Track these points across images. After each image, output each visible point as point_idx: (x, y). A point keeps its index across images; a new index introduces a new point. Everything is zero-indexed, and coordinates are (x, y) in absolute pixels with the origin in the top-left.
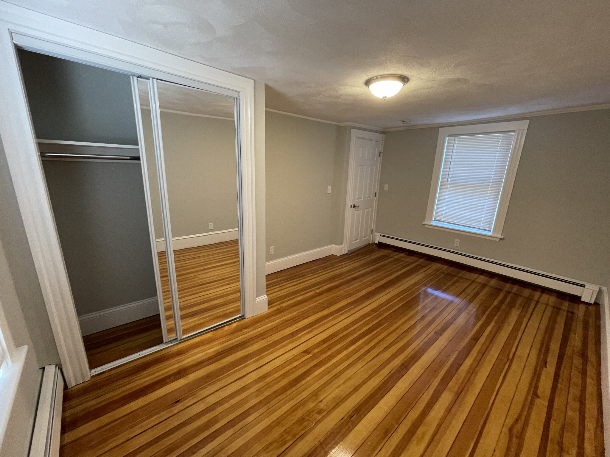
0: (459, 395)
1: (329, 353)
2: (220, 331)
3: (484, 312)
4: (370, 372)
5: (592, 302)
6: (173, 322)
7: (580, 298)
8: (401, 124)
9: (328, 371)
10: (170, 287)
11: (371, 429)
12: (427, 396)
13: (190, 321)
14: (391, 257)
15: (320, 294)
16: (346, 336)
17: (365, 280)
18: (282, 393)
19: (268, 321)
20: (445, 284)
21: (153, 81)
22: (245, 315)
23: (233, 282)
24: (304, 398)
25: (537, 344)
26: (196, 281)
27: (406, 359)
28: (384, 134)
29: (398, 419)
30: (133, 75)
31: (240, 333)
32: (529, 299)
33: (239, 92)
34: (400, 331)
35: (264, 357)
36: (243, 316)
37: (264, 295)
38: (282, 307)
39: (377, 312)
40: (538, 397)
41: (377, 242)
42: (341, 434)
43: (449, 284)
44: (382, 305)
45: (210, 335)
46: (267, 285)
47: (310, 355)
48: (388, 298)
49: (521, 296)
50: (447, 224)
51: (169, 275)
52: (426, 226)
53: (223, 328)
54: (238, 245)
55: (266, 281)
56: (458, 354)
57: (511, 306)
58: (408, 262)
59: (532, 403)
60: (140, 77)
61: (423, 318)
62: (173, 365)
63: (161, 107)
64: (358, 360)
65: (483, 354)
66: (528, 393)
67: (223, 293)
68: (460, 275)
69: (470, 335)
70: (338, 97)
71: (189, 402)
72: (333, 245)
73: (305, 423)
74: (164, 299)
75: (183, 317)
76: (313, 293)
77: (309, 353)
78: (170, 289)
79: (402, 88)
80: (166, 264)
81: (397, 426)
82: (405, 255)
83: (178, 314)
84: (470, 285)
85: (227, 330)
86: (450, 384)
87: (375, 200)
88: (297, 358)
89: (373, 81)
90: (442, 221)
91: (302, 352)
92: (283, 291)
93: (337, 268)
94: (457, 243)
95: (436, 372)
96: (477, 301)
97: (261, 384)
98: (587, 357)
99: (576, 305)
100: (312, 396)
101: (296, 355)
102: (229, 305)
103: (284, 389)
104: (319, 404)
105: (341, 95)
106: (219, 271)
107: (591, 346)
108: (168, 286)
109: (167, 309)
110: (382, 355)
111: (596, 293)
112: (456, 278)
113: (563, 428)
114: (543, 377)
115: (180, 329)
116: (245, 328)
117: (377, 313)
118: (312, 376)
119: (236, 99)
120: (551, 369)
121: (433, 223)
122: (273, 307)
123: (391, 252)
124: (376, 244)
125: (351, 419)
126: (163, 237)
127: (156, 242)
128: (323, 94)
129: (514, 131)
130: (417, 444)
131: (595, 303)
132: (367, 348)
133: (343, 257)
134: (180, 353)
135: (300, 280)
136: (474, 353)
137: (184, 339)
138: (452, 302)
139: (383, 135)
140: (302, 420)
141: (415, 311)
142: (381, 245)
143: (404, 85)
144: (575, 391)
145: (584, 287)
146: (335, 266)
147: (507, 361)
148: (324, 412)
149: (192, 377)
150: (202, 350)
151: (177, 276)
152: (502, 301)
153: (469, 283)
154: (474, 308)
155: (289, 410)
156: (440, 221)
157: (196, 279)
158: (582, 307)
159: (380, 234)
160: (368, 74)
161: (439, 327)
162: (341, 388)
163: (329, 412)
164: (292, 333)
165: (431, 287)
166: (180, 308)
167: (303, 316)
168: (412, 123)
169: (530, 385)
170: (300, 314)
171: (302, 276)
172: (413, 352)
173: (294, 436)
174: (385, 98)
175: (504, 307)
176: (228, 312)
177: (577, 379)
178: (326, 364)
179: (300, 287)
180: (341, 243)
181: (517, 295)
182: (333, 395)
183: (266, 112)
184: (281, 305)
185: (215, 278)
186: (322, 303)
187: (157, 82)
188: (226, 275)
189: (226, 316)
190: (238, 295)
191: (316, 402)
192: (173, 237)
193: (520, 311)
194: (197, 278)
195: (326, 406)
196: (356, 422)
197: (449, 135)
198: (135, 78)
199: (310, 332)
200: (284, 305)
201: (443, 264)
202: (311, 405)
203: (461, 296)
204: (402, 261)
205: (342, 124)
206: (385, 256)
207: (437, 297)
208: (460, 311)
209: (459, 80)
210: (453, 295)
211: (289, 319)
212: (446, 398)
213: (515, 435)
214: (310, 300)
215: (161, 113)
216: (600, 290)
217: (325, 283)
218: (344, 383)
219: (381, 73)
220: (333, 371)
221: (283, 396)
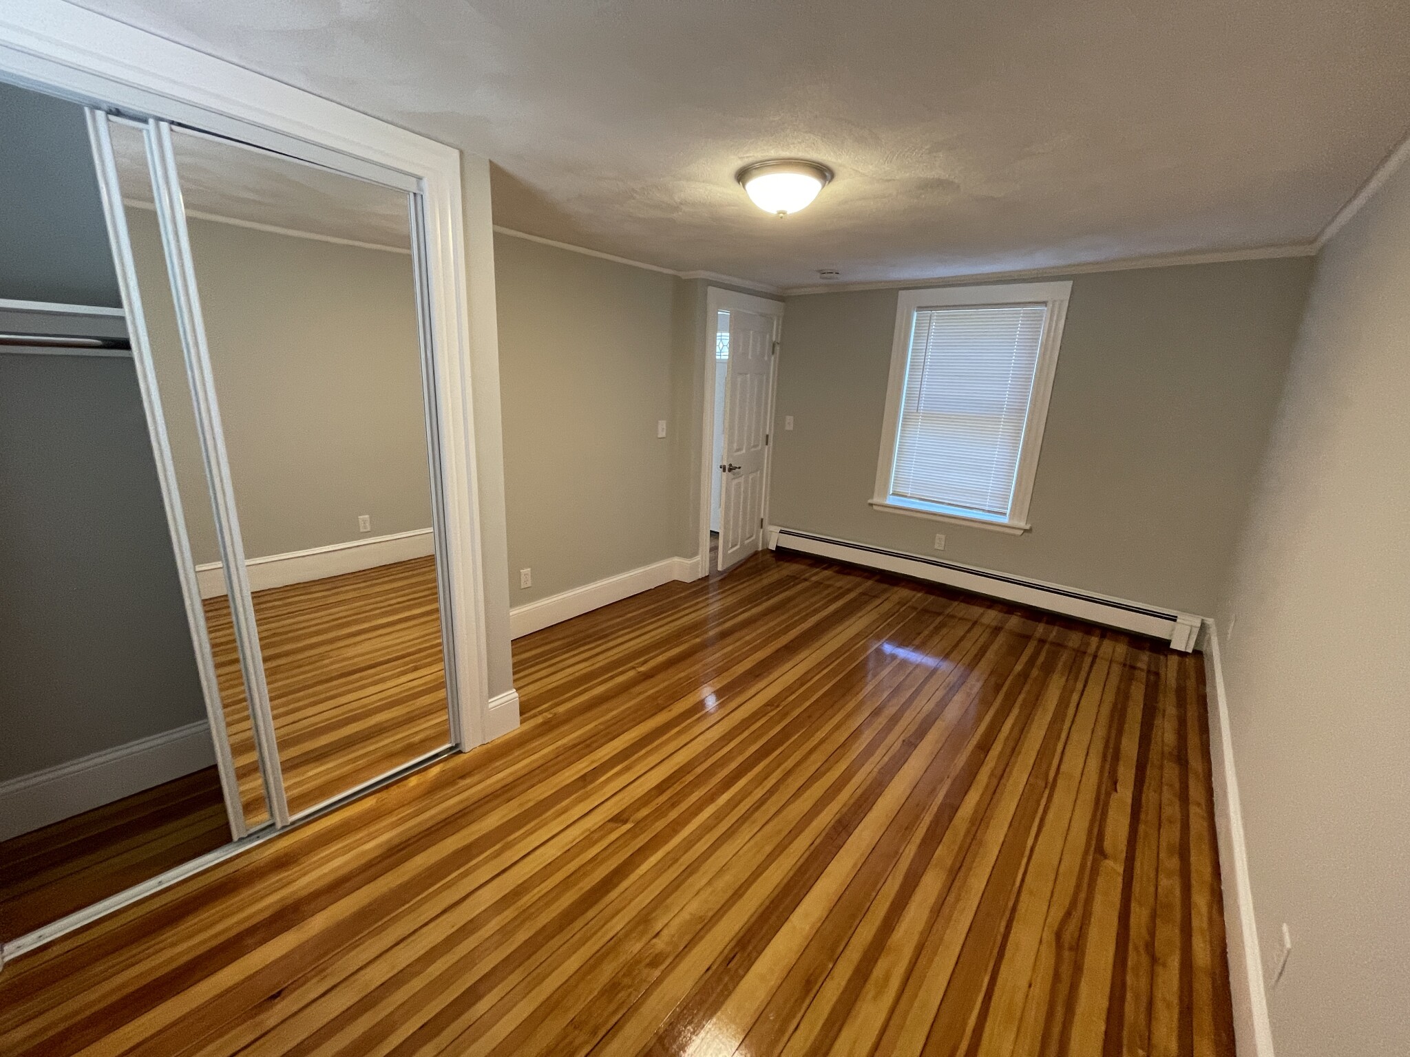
0: (956, 873)
1: (674, 814)
2: (395, 792)
3: (998, 688)
4: (768, 849)
5: (1190, 651)
6: (260, 781)
7: (1168, 642)
8: (817, 279)
9: (672, 859)
10: (247, 691)
11: (773, 982)
12: (892, 887)
13: (311, 774)
14: (806, 580)
15: (648, 676)
16: (710, 772)
17: (749, 635)
18: (561, 929)
19: (521, 755)
20: (919, 634)
21: (158, 128)
22: (463, 742)
23: (429, 662)
24: (617, 933)
25: (1098, 746)
26: (327, 666)
27: (845, 810)
28: (784, 301)
29: (833, 950)
30: (95, 107)
31: (449, 791)
32: (1080, 653)
33: (420, 179)
34: (830, 747)
35: (514, 845)
36: (457, 745)
37: (510, 689)
38: (555, 714)
39: (778, 706)
40: (1105, 857)
41: (772, 547)
42: (707, 1005)
43: (926, 632)
44: (789, 690)
45: (369, 803)
46: (514, 665)
47: (629, 826)
48: (802, 672)
49: (1065, 647)
50: (918, 501)
51: (241, 657)
52: (875, 507)
53: (405, 782)
54: (435, 570)
55: (513, 655)
56: (952, 784)
57: (1048, 669)
58: (841, 588)
59: (1095, 872)
60: (118, 113)
61: (876, 713)
62: (262, 898)
63: (187, 205)
64: (743, 823)
65: (1000, 776)
66: (1086, 852)
67: (401, 692)
68: (948, 611)
69: (974, 741)
70: (676, 208)
71: (314, 989)
72: (676, 559)
73: (620, 995)
74: (229, 725)
75: (289, 767)
76: (632, 673)
77: (625, 822)
78: (247, 695)
79: (819, 195)
80: (231, 630)
81: (831, 966)
82: (834, 574)
83: (273, 758)
84: (969, 631)
85: (414, 788)
86: (937, 852)
87: (767, 451)
88: (596, 836)
89: (754, 172)
90: (909, 495)
91: (609, 821)
92: (559, 676)
93: (687, 611)
94: (940, 541)
95: (909, 828)
96: (984, 665)
97: (509, 914)
98: (1187, 762)
99: (1162, 657)
100: (638, 924)
101: (592, 830)
102: (418, 722)
103: (568, 917)
104: (654, 940)
105: (681, 204)
106: (387, 638)
107: (1193, 740)
108: (242, 688)
109: (239, 749)
110: (792, 807)
111: (1196, 631)
112: (939, 619)
113: (1153, 916)
114: (1112, 813)
115: (279, 800)
116: (463, 777)
117: (779, 709)
118: (633, 877)
119: (412, 195)
120: (1125, 793)
121: (891, 501)
122: (535, 716)
123: (803, 567)
124: (772, 551)
125: (729, 966)
126: (219, 559)
127: (196, 572)
128: (638, 197)
129: (1045, 303)
130: (875, 998)
131: (1194, 651)
132: (759, 793)
133: (699, 585)
134: (283, 862)
135: (600, 645)
136: (983, 776)
137: (293, 823)
138: (934, 671)
139: (780, 303)
140: (613, 988)
141: (860, 696)
142: (783, 554)
143: (823, 186)
144: (1171, 834)
145: (1175, 620)
146: (683, 607)
147: (1046, 787)
148: (666, 958)
149: (318, 923)
150: (347, 845)
151: (265, 660)
152: (1031, 662)
153: (966, 628)
154: (978, 680)
155: (582, 966)
156: (906, 496)
157: (327, 661)
158: (1173, 661)
159: (779, 529)
160: (741, 155)
161: (913, 728)
162: (703, 895)
163: (680, 956)
164: (583, 778)
165: (891, 640)
166: (279, 744)
167: (610, 734)
168: (841, 278)
169: (1090, 831)
170: (602, 727)
171: (603, 636)
172: (859, 792)
173: (594, 1032)
174: (781, 215)
175: (1035, 673)
176: (417, 738)
177: (1172, 810)
178: (666, 842)
179: (601, 661)
180: (695, 554)
181: (1059, 645)
182: (685, 915)
183: (496, 235)
184: (555, 710)
185: (380, 656)
186: (653, 698)
187: (172, 130)
188: (409, 647)
189: (410, 749)
190: (441, 694)
191: (644, 940)
192: (248, 557)
193: (1064, 679)
194: (331, 657)
195: (667, 944)
196: (741, 972)
197: (919, 307)
198: (100, 115)
199: (628, 769)
200: (561, 709)
201: (914, 589)
202: (634, 947)
203: (952, 655)
204: (829, 586)
205: (683, 275)
206: (791, 577)
207: (904, 663)
208: (953, 689)
209: (940, 184)
210: (936, 655)
211: (575, 742)
212: (931, 884)
213: (1067, 946)
214: (625, 691)
215: (190, 221)
216: (1203, 625)
217: (660, 648)
218: (709, 883)
219: (773, 153)
220: (683, 858)
221: (566, 935)
